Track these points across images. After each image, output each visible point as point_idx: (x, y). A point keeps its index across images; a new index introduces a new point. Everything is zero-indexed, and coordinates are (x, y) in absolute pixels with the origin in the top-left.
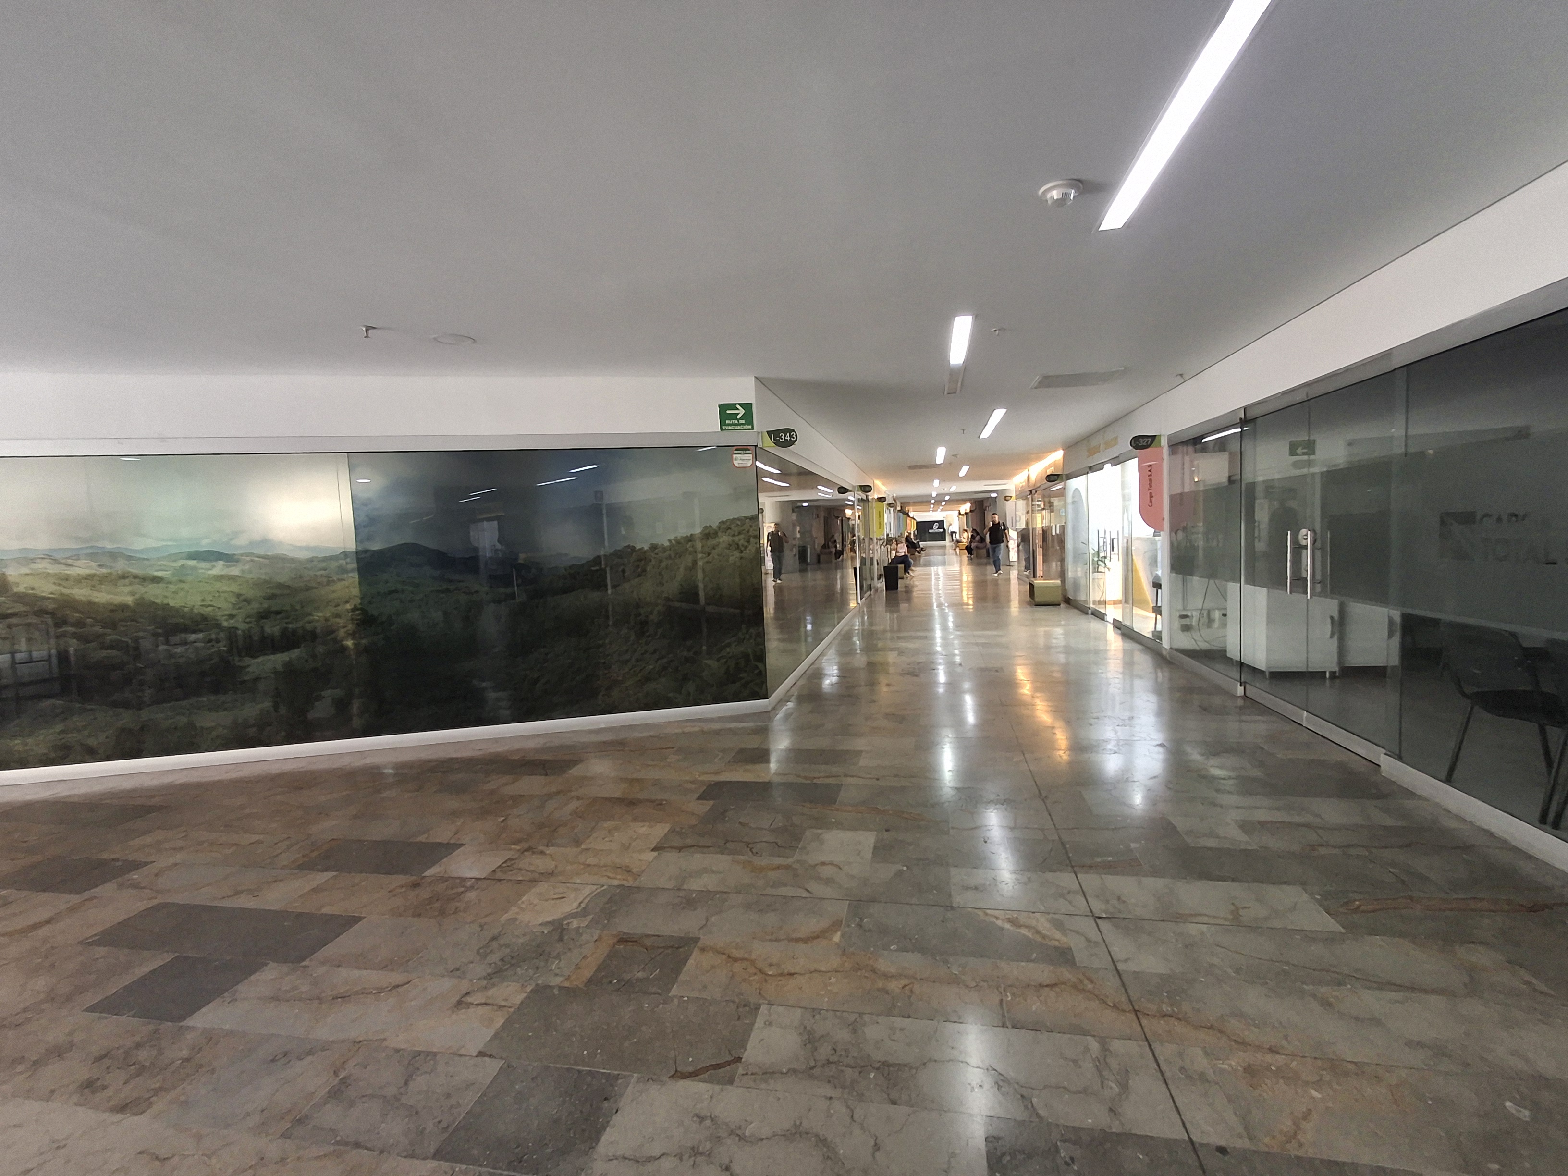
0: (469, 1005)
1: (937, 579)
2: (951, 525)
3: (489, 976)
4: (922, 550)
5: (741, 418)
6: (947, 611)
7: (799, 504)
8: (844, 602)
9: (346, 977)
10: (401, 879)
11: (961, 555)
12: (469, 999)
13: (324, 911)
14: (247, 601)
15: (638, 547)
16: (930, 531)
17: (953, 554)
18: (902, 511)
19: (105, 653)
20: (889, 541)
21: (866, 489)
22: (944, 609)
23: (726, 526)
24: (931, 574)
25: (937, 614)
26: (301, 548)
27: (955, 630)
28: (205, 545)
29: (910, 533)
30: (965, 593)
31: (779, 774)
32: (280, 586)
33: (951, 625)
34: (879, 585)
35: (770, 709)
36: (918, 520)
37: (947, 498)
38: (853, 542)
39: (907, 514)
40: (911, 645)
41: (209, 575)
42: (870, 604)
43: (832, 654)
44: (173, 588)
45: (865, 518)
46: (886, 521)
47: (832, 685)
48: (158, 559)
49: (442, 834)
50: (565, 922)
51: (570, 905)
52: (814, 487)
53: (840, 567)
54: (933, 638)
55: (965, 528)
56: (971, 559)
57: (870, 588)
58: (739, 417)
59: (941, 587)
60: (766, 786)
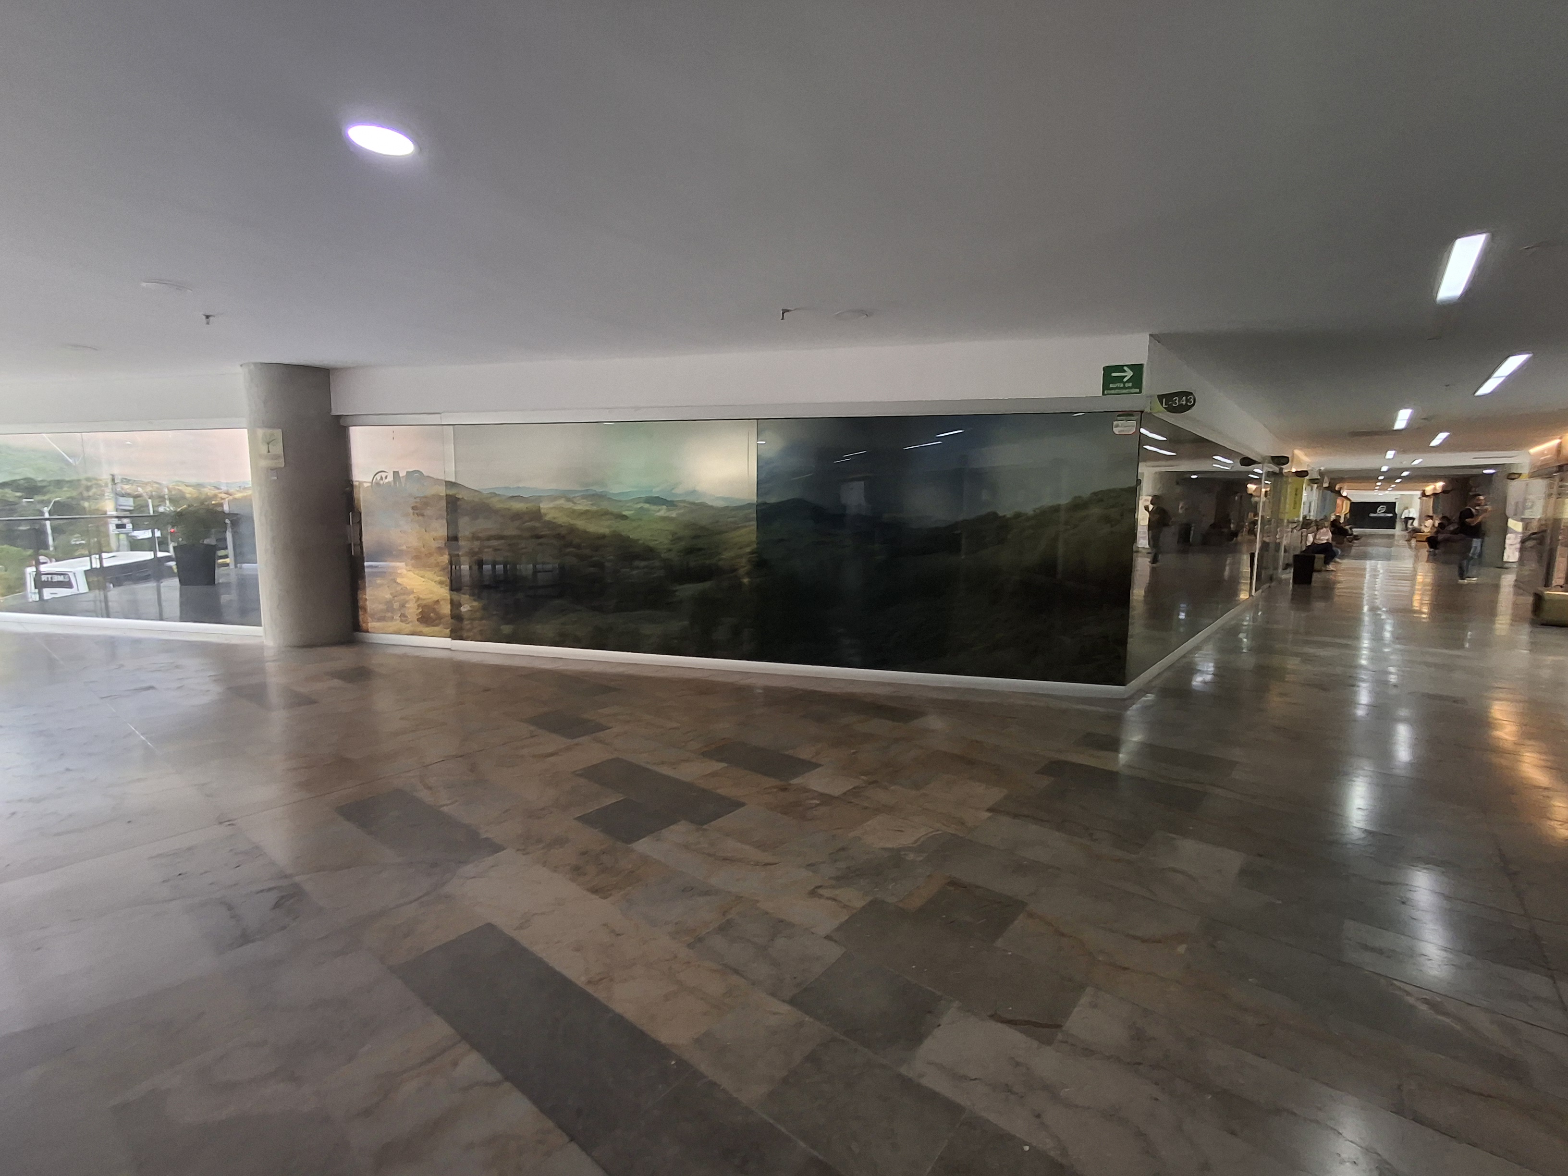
0: (821, 896)
1: (1375, 576)
2: (1407, 508)
3: (838, 878)
4: (1356, 538)
5: (1128, 381)
6: (1383, 617)
7: (1187, 476)
8: (1235, 593)
9: (732, 846)
10: (773, 782)
11: (1417, 549)
12: (821, 891)
13: (718, 791)
14: (680, 539)
15: (1001, 514)
16: (1372, 515)
17: (1404, 547)
18: (1331, 488)
19: (592, 570)
20: (1306, 524)
21: (1281, 461)
22: (1380, 615)
23: (1099, 498)
24: (1365, 569)
25: (1366, 619)
26: (718, 498)
27: (1394, 642)
28: (656, 492)
29: (1339, 517)
30: (1417, 597)
31: (1129, 767)
32: (702, 528)
33: (1387, 635)
34: (1284, 576)
35: (1125, 696)
36: (1354, 500)
37: (1405, 474)
38: (1255, 523)
39: (1339, 493)
40: (1323, 652)
41: (657, 515)
42: (1269, 599)
43: (1209, 650)
44: (635, 524)
45: (1276, 496)
46: (1304, 499)
47: (1205, 683)
48: (626, 502)
49: (805, 753)
50: (903, 853)
51: (907, 839)
52: (1210, 457)
53: (1235, 550)
54: (1357, 649)
55: (1431, 514)
56: (1435, 555)
57: (1271, 579)
58: (1125, 380)
59: (1378, 586)
60: (1111, 777)
